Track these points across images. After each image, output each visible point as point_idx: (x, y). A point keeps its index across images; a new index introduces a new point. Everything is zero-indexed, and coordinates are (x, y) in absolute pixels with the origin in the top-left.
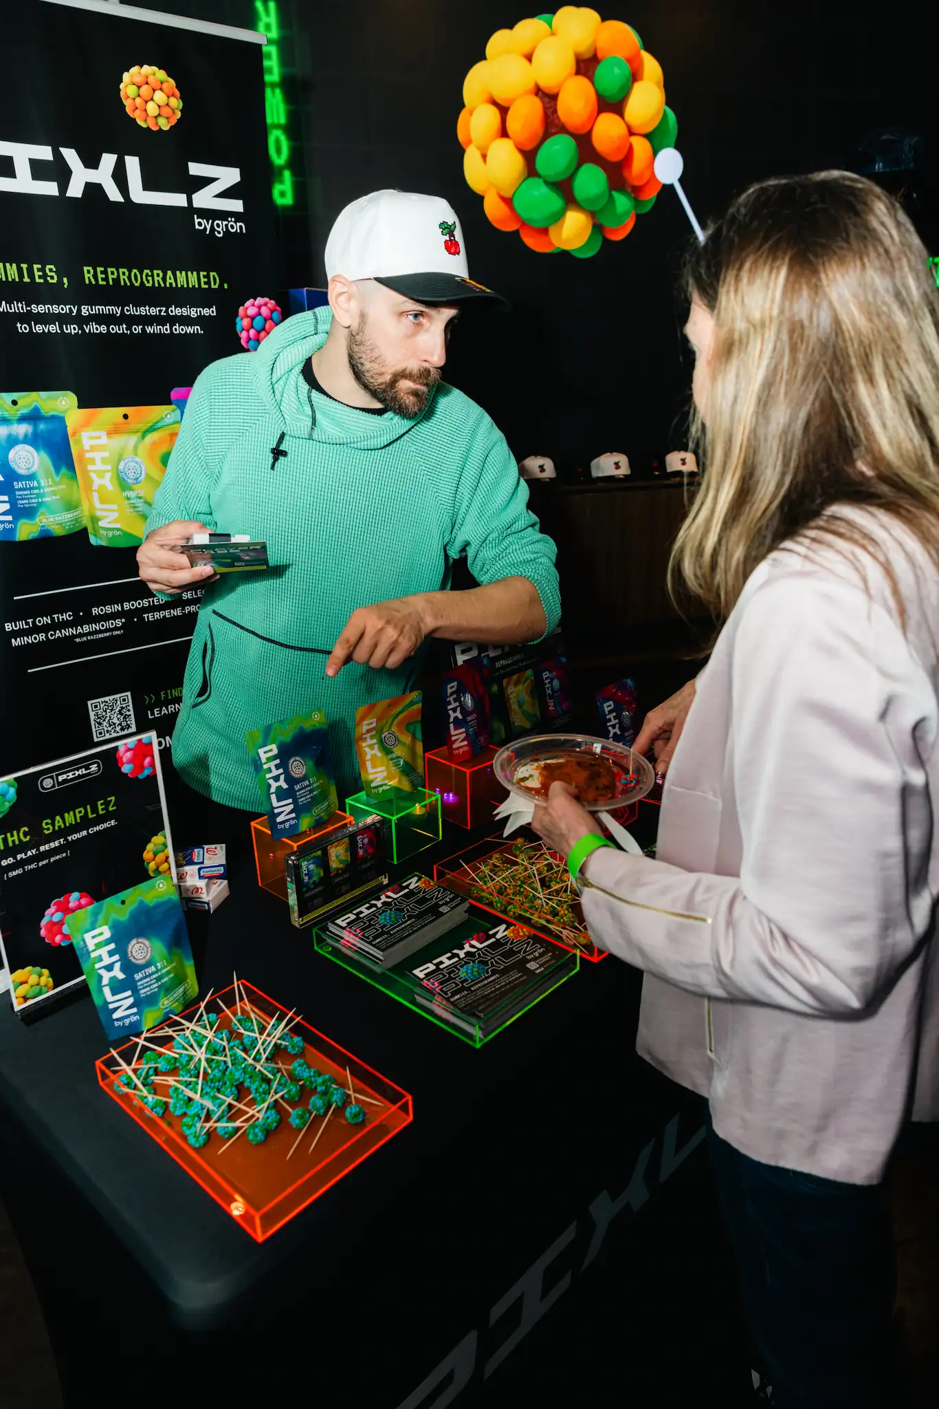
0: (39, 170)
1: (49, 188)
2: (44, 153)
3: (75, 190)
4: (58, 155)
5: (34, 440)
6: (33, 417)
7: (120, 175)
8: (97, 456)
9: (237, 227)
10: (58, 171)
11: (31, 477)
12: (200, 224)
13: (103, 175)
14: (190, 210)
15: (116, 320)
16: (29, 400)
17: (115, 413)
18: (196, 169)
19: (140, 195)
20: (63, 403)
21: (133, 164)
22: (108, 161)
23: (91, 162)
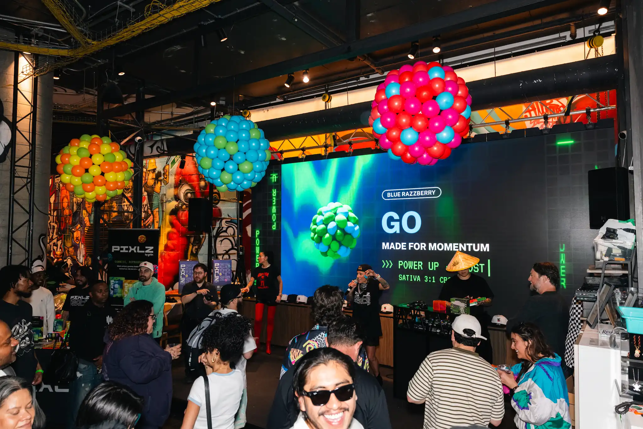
0: (126, 249)
1: (127, 251)
2: (127, 247)
3: (130, 251)
4: (129, 247)
5: (118, 284)
6: (119, 280)
7: (136, 249)
8: (126, 287)
9: (152, 255)
10: (128, 249)
11: (117, 289)
12: (146, 255)
13: (134, 249)
14: (145, 253)
15: (132, 268)
16: (118, 278)
17: (129, 281)
18: (146, 247)
19: (138, 251)
20: (123, 279)
21: (138, 247)
22: (135, 247)
23: (133, 248)
